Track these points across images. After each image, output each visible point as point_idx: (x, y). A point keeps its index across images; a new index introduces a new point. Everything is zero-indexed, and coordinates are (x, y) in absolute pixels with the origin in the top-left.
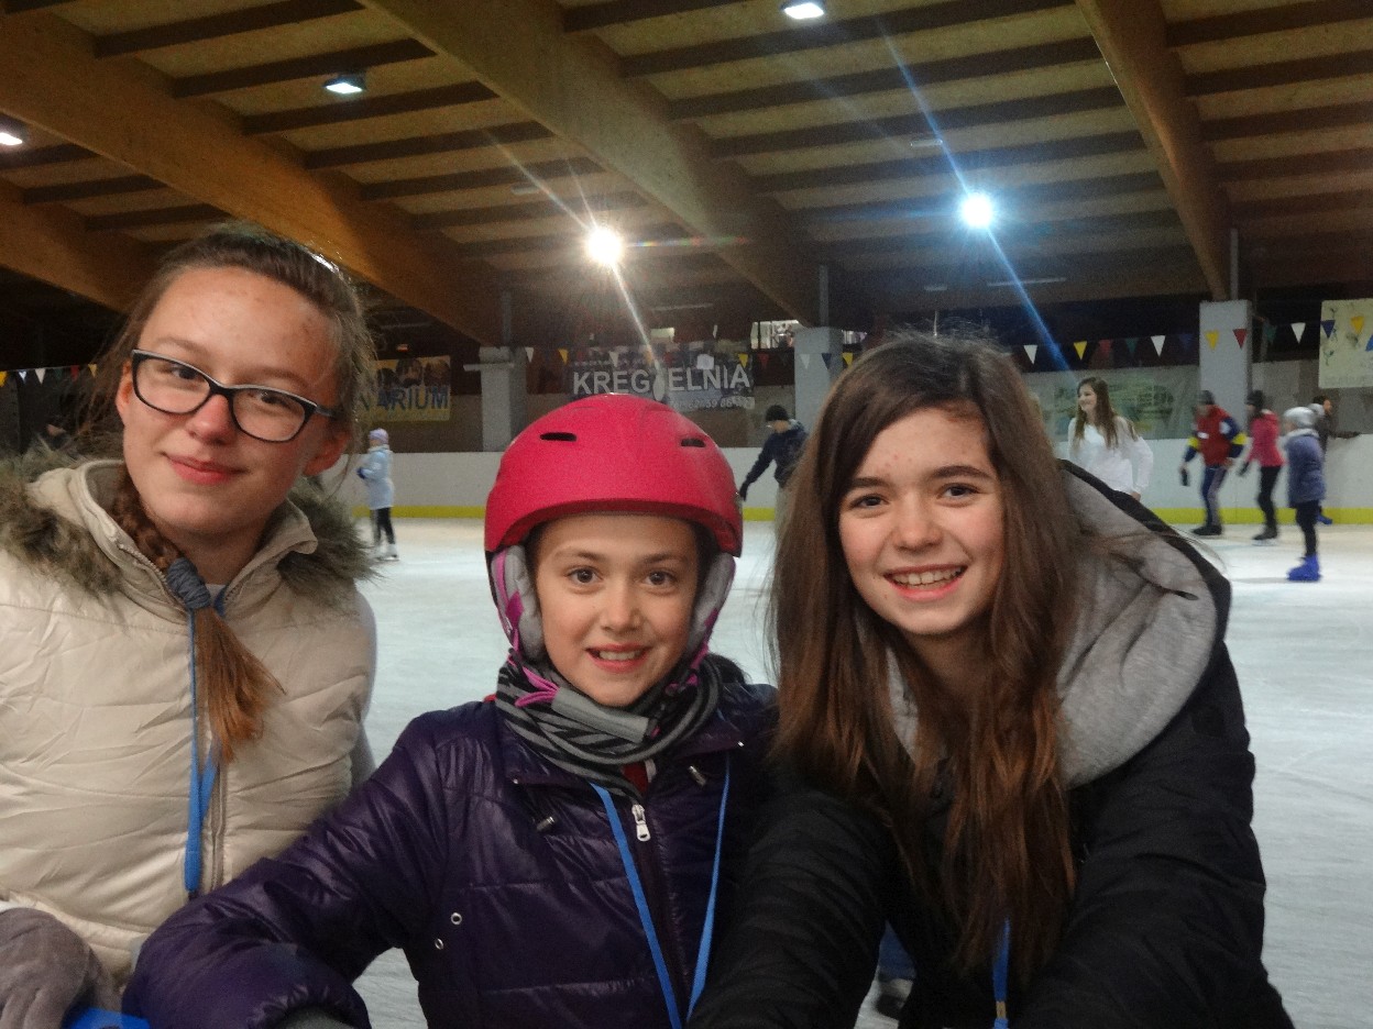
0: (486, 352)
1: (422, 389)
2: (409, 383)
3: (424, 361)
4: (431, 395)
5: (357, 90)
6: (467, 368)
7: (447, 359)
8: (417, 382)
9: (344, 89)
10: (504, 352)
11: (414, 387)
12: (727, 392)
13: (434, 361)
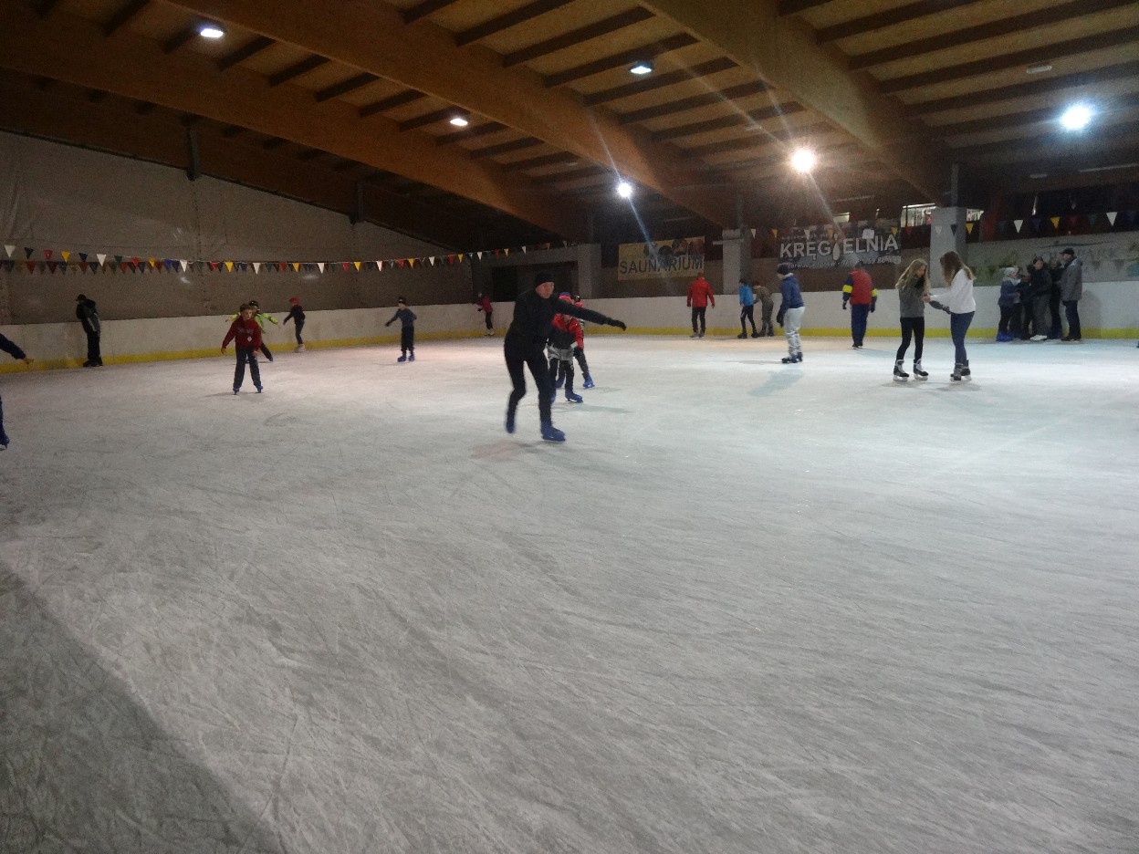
0: (726, 233)
1: (687, 256)
2: (680, 253)
3: (689, 240)
4: (692, 261)
5: (649, 70)
6: (714, 243)
7: (703, 238)
8: (685, 254)
9: (641, 70)
10: (738, 232)
11: (682, 256)
12: (882, 253)
13: (695, 239)
